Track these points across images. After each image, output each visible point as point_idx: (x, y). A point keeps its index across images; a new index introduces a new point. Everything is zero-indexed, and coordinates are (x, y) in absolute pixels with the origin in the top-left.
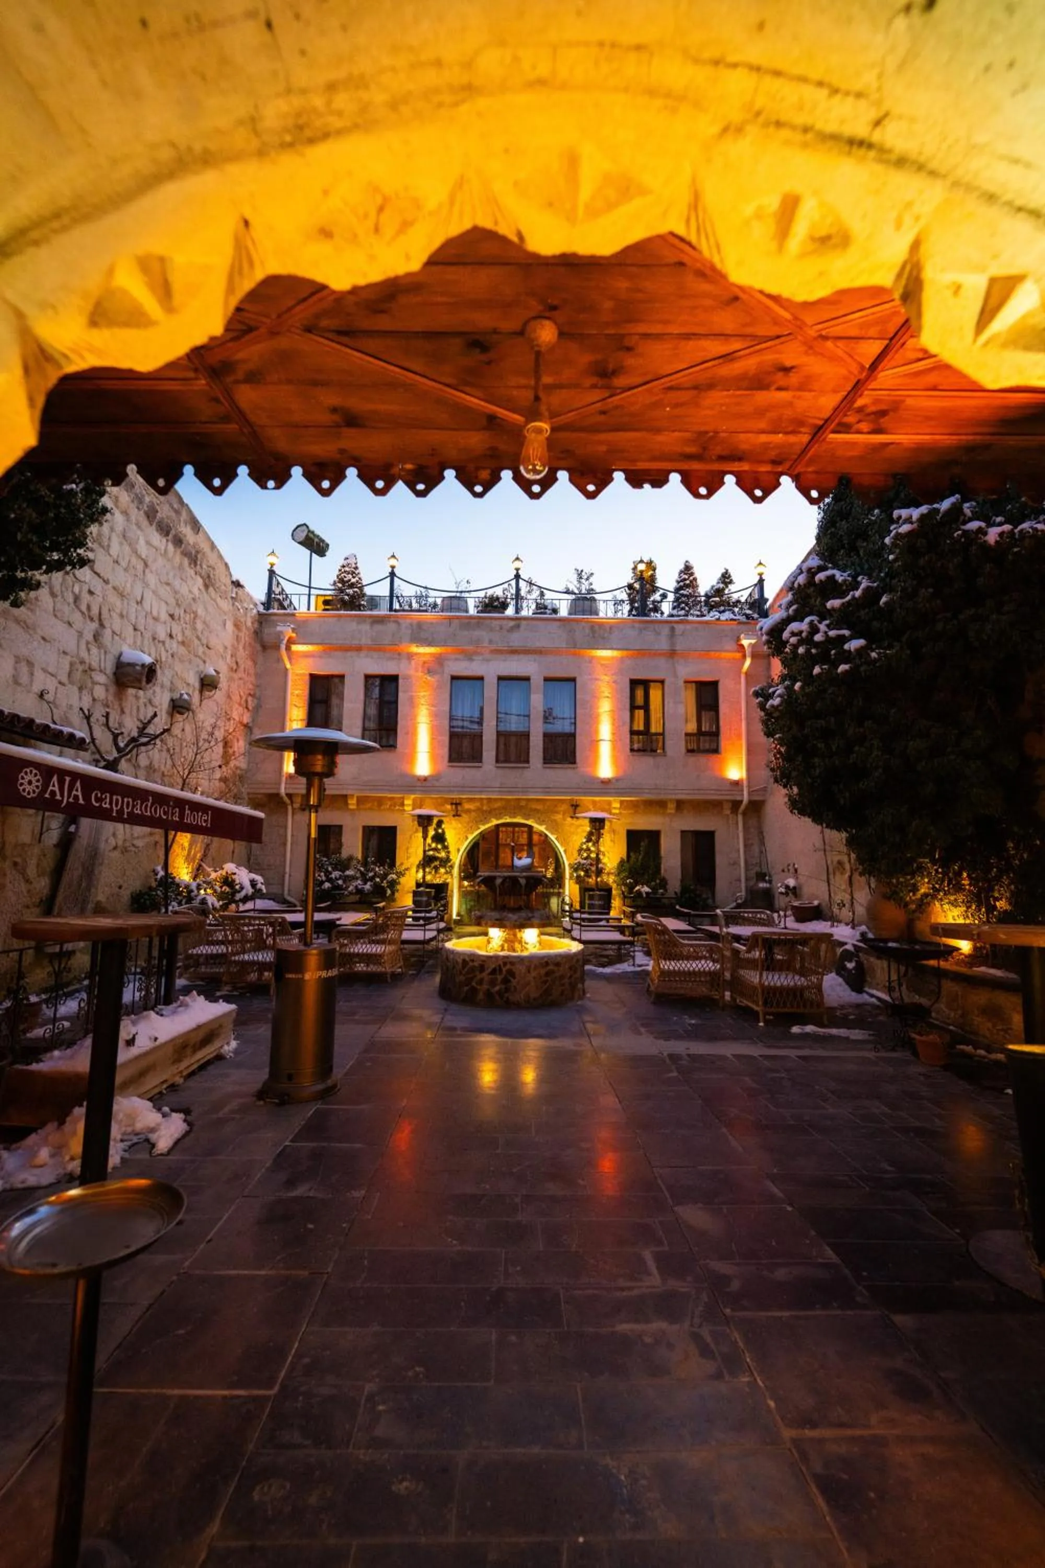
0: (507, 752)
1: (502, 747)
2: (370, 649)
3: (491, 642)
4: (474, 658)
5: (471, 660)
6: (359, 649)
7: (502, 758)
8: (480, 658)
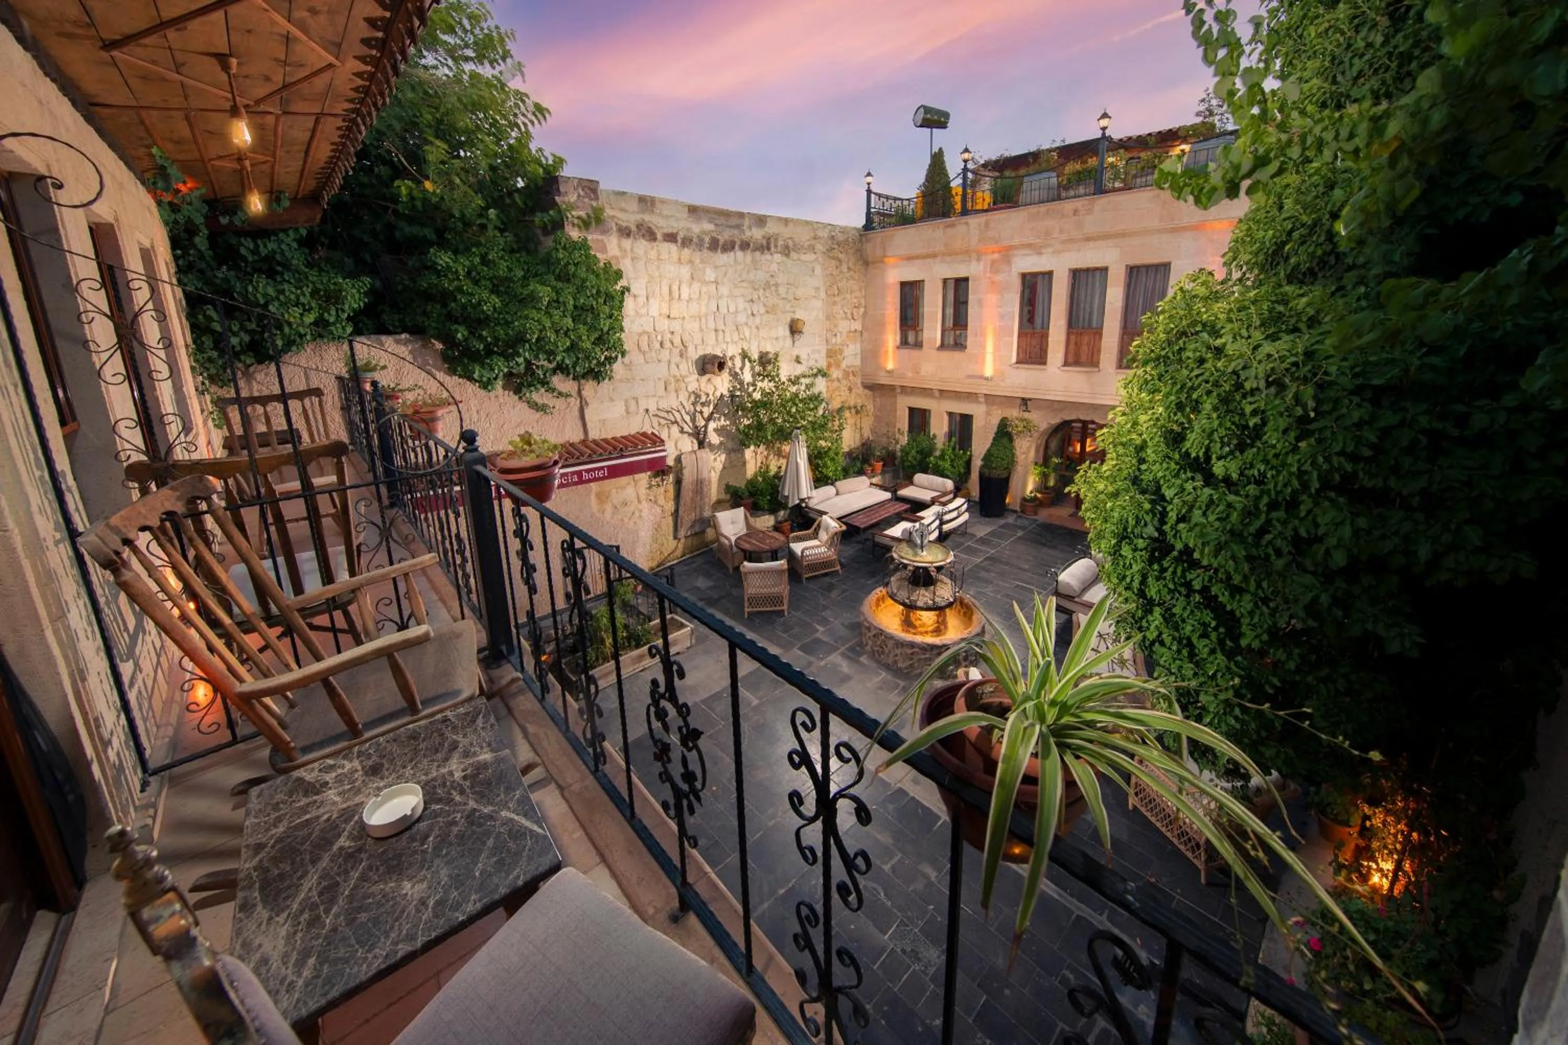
0: (1077, 355)
1: (1072, 346)
2: (944, 254)
3: (1061, 231)
4: (1043, 251)
5: (1040, 254)
6: (934, 256)
7: (1071, 360)
8: (1050, 250)
